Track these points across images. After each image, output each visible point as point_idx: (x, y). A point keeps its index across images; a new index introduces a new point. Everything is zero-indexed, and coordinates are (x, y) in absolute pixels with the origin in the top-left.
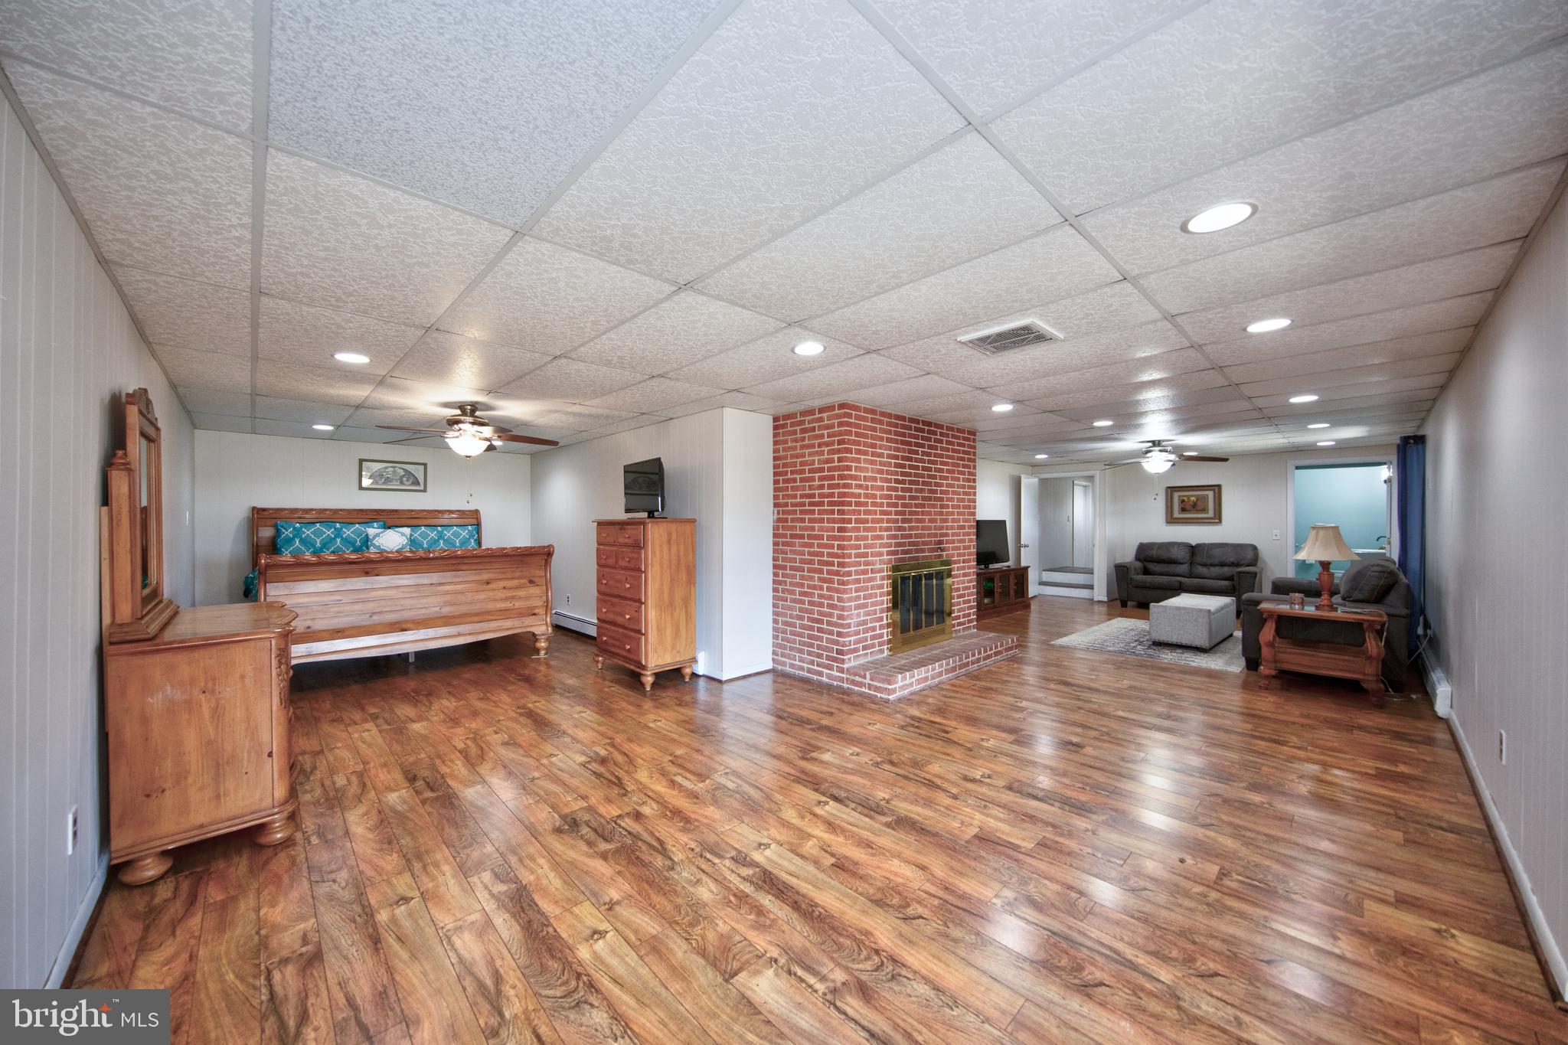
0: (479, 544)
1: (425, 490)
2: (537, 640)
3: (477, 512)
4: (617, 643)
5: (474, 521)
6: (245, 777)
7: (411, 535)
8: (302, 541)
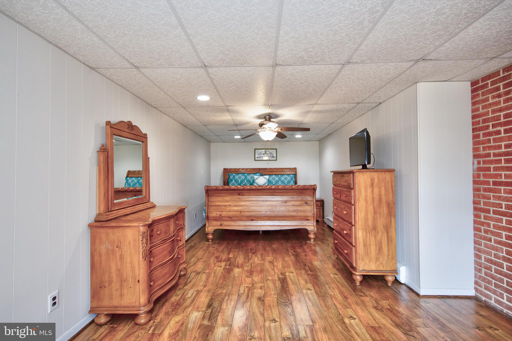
0: (296, 183)
1: (276, 160)
2: (309, 233)
3: (295, 169)
4: (341, 246)
5: (294, 173)
6: (130, 289)
7: (269, 179)
8: (235, 181)
